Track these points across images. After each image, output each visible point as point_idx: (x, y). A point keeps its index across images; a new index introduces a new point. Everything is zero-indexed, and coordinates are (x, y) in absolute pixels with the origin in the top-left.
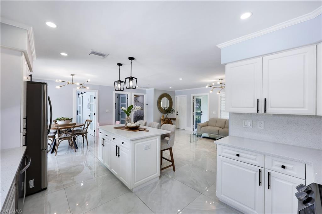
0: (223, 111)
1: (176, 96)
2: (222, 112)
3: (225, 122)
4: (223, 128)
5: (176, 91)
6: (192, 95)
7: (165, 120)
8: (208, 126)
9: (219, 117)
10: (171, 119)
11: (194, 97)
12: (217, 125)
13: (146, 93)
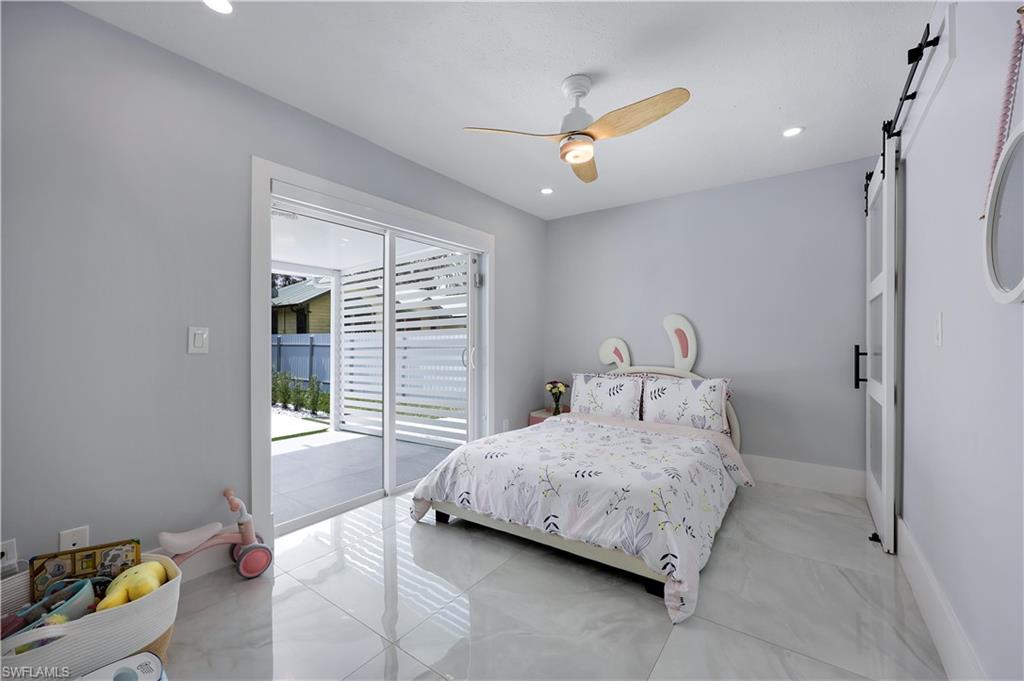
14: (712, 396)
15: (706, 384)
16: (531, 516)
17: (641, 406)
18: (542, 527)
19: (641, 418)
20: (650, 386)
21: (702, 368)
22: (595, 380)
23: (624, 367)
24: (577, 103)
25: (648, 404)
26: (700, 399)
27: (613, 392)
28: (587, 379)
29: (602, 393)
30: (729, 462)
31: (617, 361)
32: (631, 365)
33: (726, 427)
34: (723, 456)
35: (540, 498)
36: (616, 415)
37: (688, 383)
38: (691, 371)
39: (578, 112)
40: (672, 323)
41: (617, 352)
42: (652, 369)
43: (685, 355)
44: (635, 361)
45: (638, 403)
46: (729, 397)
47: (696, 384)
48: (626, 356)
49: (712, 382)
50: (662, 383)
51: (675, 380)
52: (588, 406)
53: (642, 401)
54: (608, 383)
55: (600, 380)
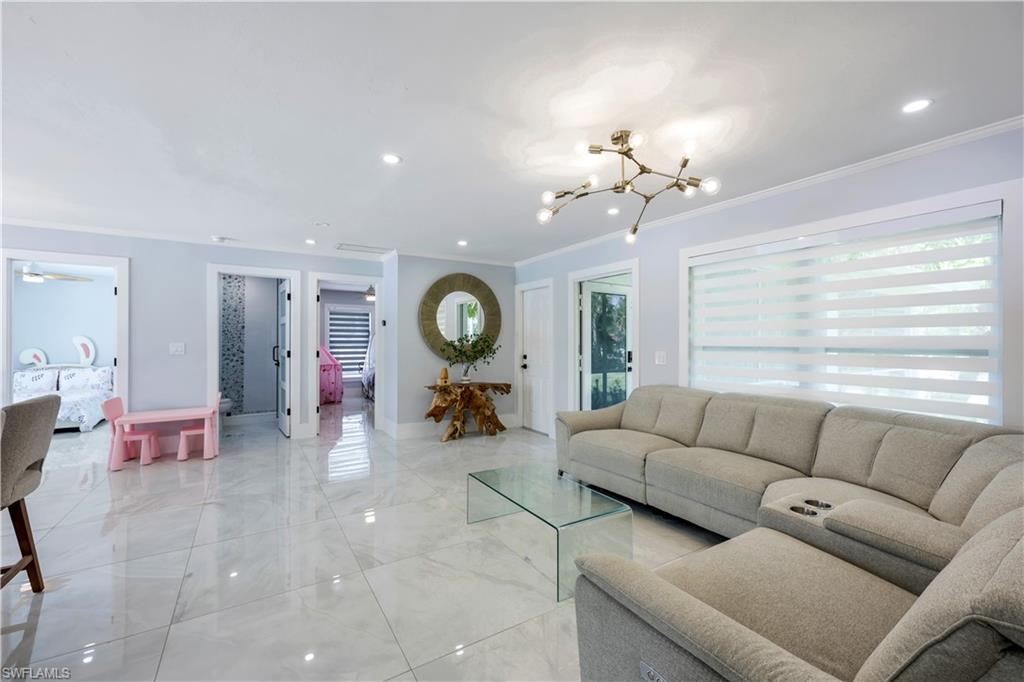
0: (704, 348)
1: (519, 288)
2: (698, 354)
3: (703, 409)
4: (687, 442)
5: (517, 265)
6: (575, 276)
7: (449, 393)
8: (619, 427)
9: (683, 382)
10: (483, 387)
11: (580, 284)
12: (660, 426)
13: (381, 276)
14: (103, 375)
15: (100, 370)
17: (58, 385)
19: (58, 389)
20: (64, 374)
21: (98, 362)
23: (42, 364)
25: (63, 383)
26: (97, 376)
27: (35, 379)
31: (36, 361)
32: (48, 363)
37: (90, 370)
38: (91, 364)
40: (78, 341)
41: (35, 356)
42: (65, 365)
43: (88, 356)
44: (51, 360)
45: (55, 383)
47: (94, 370)
48: (43, 359)
49: (104, 369)
50: (72, 371)
51: (82, 369)
53: (58, 382)
54: (31, 374)
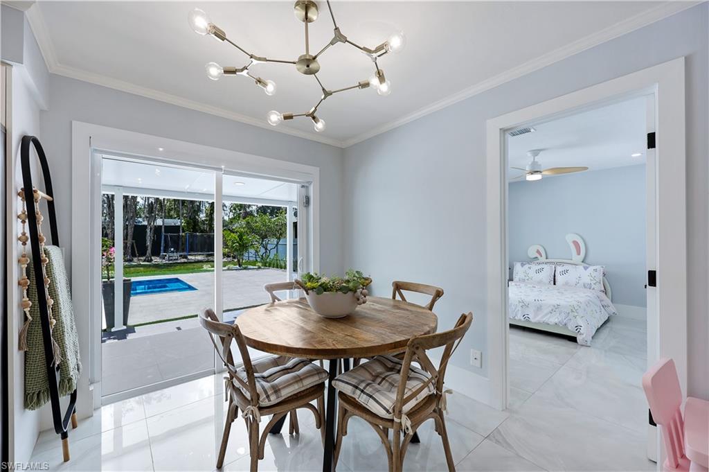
14: (594, 274)
15: (591, 269)
16: (516, 315)
17: (554, 279)
18: (522, 318)
19: (555, 284)
20: (559, 269)
21: (588, 260)
22: (527, 266)
23: (543, 259)
24: (534, 159)
25: (558, 278)
26: (588, 275)
27: (538, 271)
28: (523, 265)
29: (532, 273)
30: (604, 303)
31: (539, 257)
32: (547, 258)
33: (603, 289)
34: (601, 301)
35: (520, 308)
36: (540, 282)
37: (581, 268)
38: (583, 262)
39: (534, 163)
40: (570, 238)
41: (538, 252)
42: (561, 261)
43: (579, 254)
44: (549, 256)
45: (553, 277)
46: (604, 275)
47: (586, 268)
48: (544, 254)
49: (595, 267)
50: (566, 267)
51: (574, 266)
52: (524, 278)
53: (555, 276)
54: (535, 267)
55: (529, 266)
